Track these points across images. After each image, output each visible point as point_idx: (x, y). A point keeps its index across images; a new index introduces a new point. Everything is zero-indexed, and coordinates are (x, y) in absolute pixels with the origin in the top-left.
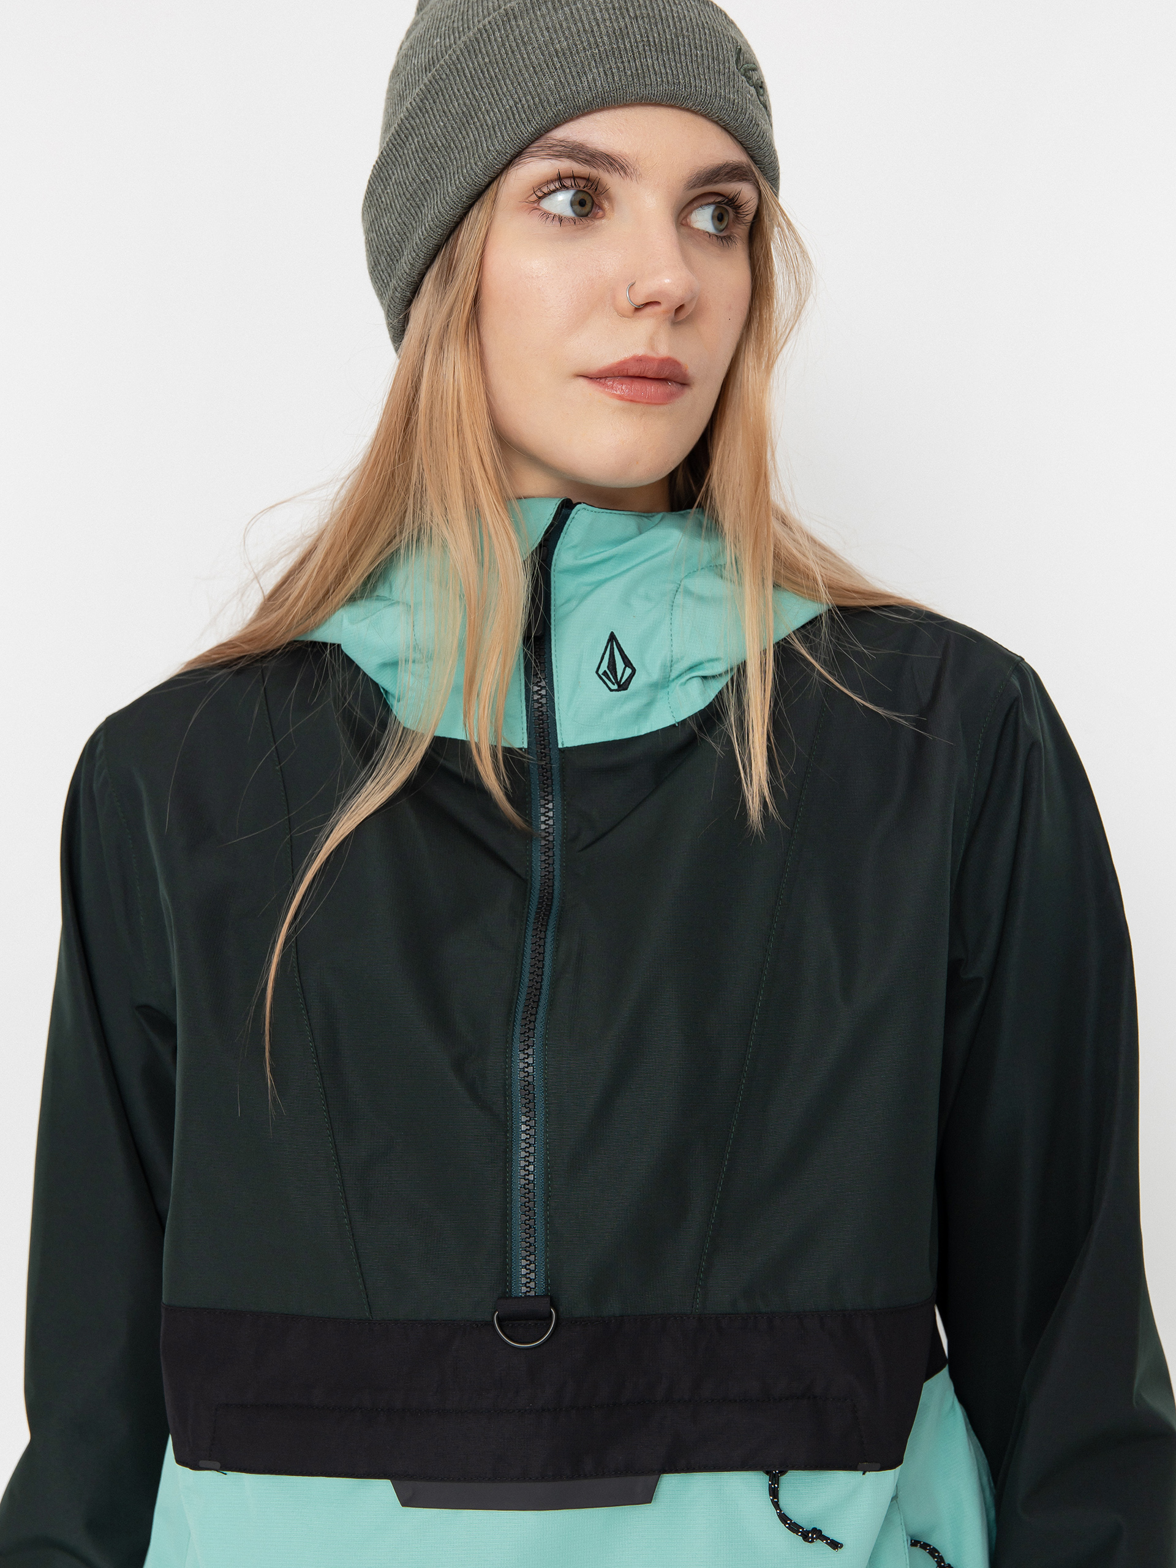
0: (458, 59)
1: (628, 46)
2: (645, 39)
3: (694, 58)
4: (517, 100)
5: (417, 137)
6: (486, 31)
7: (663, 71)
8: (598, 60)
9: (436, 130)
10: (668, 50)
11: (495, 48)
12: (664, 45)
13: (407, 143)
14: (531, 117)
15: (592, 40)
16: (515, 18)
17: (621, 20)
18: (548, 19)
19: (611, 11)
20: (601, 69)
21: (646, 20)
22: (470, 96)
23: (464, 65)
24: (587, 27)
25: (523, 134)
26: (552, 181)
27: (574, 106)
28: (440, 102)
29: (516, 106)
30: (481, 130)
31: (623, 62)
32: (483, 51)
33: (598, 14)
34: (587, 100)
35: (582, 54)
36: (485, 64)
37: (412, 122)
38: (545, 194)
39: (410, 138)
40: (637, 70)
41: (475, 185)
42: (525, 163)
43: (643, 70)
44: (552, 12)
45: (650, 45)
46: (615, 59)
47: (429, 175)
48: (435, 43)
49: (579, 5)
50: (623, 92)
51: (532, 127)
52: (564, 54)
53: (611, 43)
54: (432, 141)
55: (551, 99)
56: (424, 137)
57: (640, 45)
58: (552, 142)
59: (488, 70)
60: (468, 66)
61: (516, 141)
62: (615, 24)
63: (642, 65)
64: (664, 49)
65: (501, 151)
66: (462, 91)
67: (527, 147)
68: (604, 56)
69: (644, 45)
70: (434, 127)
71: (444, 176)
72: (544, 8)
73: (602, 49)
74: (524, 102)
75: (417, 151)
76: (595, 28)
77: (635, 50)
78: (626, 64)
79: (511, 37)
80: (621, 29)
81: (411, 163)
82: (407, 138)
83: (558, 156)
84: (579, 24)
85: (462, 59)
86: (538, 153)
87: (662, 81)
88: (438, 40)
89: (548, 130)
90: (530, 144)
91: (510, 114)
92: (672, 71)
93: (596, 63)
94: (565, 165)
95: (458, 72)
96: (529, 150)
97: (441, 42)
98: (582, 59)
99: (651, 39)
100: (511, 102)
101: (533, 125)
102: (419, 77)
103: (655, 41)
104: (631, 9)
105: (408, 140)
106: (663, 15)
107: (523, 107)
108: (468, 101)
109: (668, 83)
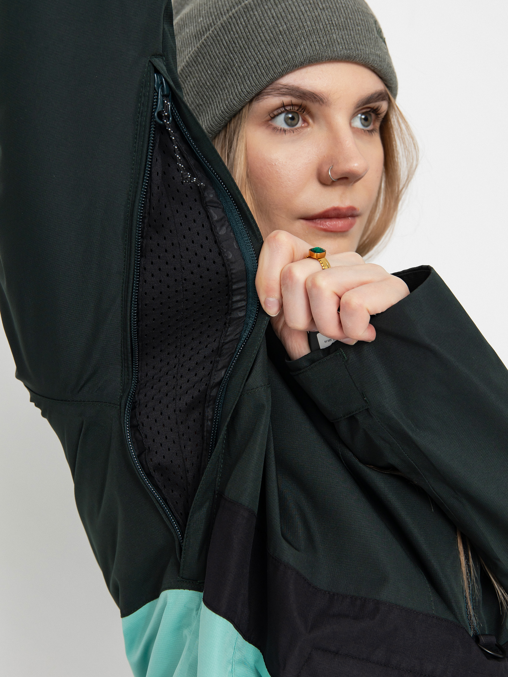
0: (218, 34)
1: (322, 27)
2: (330, 22)
3: (357, 32)
4: (258, 61)
5: (194, 78)
6: (235, 17)
7: (342, 42)
8: (306, 37)
9: (206, 76)
10: (343, 28)
11: (242, 28)
12: (341, 25)
13: (187, 81)
14: (268, 72)
15: (301, 24)
16: (252, 9)
17: (315, 11)
18: (273, 11)
19: (309, 6)
20: (308, 42)
21: (329, 10)
22: (227, 57)
23: (222, 38)
24: (297, 15)
25: (263, 82)
26: (279, 108)
27: (293, 65)
28: (208, 59)
29: (258, 65)
30: (235, 78)
31: (320, 37)
32: (234, 29)
33: (302, 8)
34: (301, 61)
35: (296, 33)
36: (236, 38)
37: (190, 69)
38: (275, 115)
39: (188, 78)
40: (328, 42)
41: (233, 111)
42: (264, 99)
43: (331, 42)
44: (275, 7)
45: (333, 26)
46: (315, 35)
47: (202, 101)
48: (199, 21)
49: (290, 2)
50: (322, 56)
51: (269, 78)
52: (285, 33)
53: (312, 26)
54: (204, 82)
55: (280, 61)
56: (199, 79)
57: (328, 26)
58: (280, 86)
59: (238, 42)
60: (224, 38)
61: (259, 86)
62: (313, 14)
63: (330, 39)
64: (341, 28)
65: (250, 92)
66: (222, 53)
67: (265, 89)
68: (308, 33)
69: (330, 26)
70: (204, 73)
71: (212, 103)
72: (269, 4)
73: (307, 30)
74: (263, 62)
75: (194, 87)
76: (302, 17)
77: (326, 30)
78: (322, 38)
79: (251, 22)
80: (316, 17)
81: (191, 93)
82: (187, 77)
83: (284, 94)
84: (292, 14)
85: (220, 33)
86: (272, 93)
87: (343, 48)
88: (202, 19)
89: (277, 79)
90: (266, 87)
91: (254, 69)
92: (347, 42)
93: (304, 39)
94: (287, 99)
95: (218, 42)
96: (265, 91)
97: (203, 21)
98: (296, 36)
99: (334, 23)
100: (255, 63)
101: (269, 77)
102: (191, 40)
103: (335, 23)
104: (320, 4)
105: (187, 79)
106: (338, 6)
107: (262, 66)
108: (226, 60)
109: (346, 49)
